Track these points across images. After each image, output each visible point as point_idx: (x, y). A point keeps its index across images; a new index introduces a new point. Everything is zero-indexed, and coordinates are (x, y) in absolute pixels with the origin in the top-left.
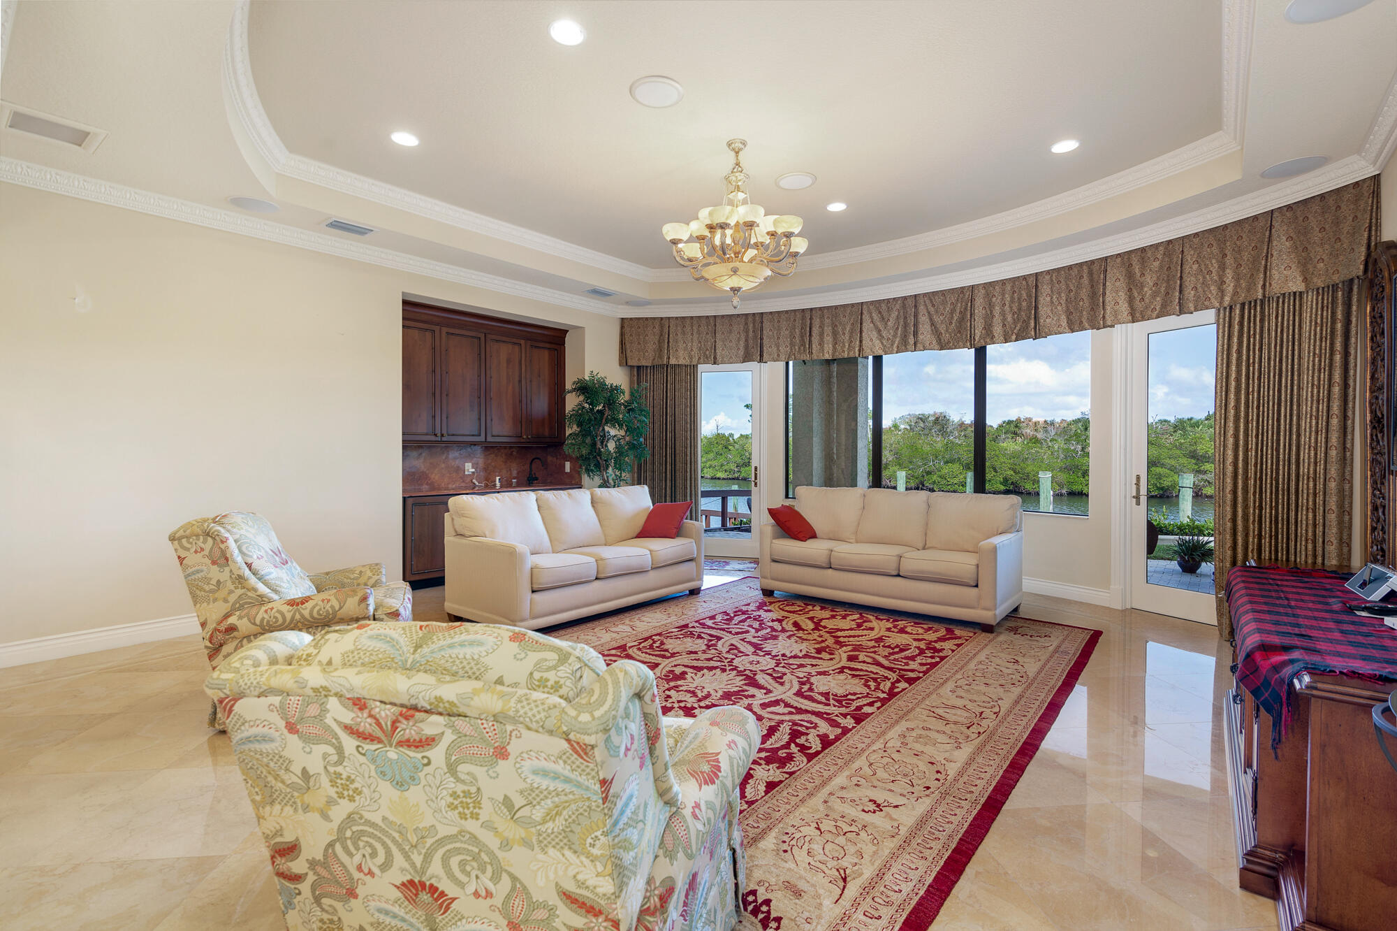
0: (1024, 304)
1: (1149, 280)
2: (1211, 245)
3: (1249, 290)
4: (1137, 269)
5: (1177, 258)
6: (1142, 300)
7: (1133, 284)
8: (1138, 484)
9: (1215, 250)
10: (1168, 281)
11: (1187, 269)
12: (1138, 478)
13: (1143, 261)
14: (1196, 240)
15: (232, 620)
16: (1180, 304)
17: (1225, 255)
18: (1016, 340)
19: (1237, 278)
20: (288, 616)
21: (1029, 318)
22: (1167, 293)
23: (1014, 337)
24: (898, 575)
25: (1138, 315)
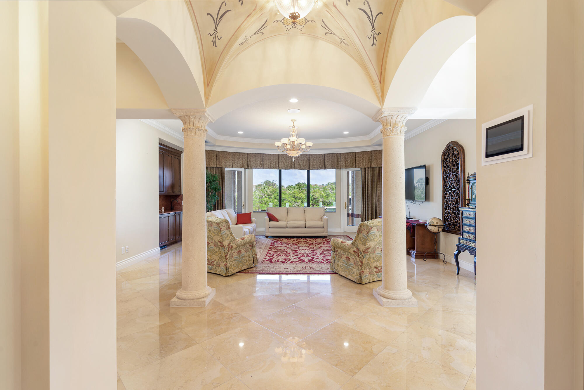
0: (322, 161)
1: (349, 159)
2: (361, 155)
3: (368, 165)
4: (347, 157)
5: (354, 156)
6: (348, 164)
7: (346, 160)
8: (345, 204)
9: (361, 156)
10: (353, 161)
11: (356, 159)
12: (346, 203)
13: (348, 155)
14: (358, 153)
15: (231, 245)
16: (355, 166)
17: (363, 158)
18: (320, 169)
19: (366, 162)
20: (243, 242)
21: (323, 164)
22: (353, 163)
23: (319, 168)
24: (305, 228)
25: (347, 167)
